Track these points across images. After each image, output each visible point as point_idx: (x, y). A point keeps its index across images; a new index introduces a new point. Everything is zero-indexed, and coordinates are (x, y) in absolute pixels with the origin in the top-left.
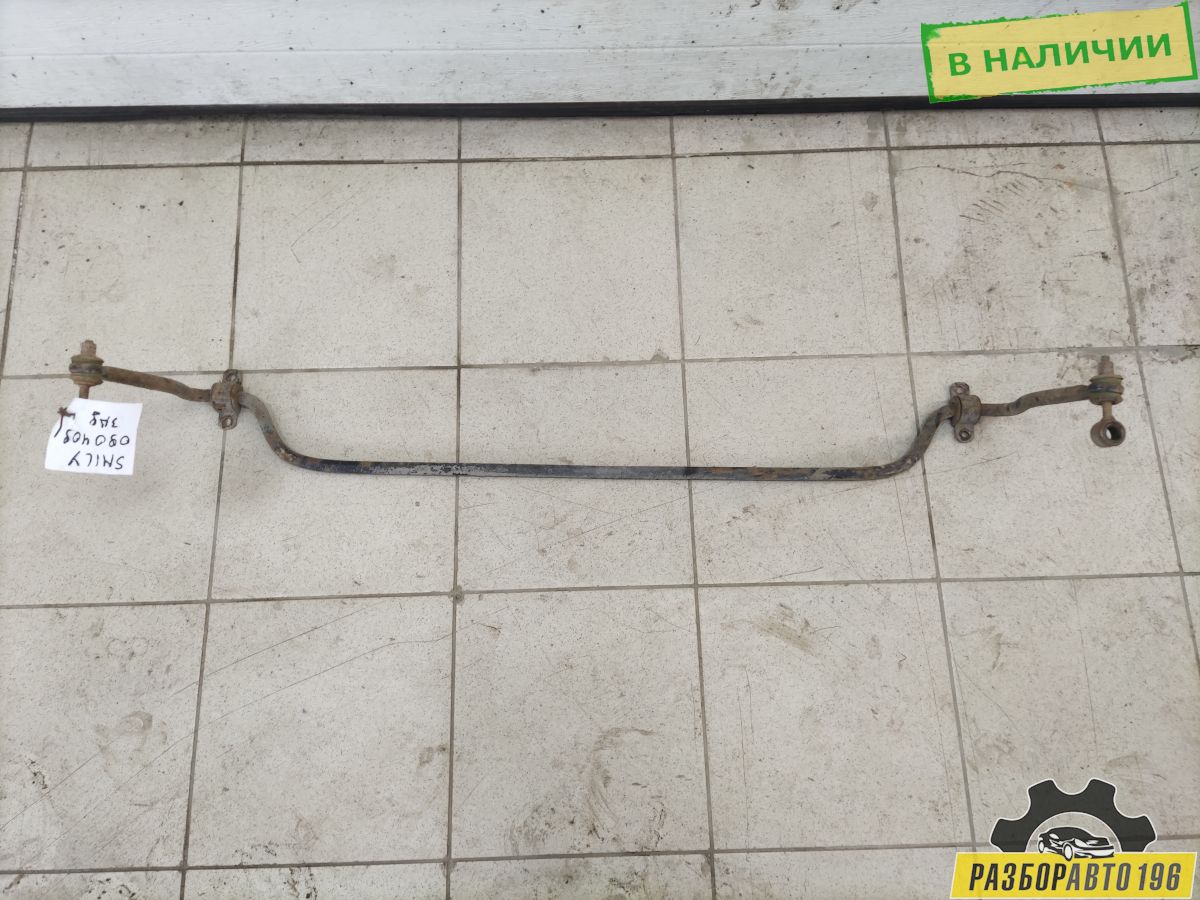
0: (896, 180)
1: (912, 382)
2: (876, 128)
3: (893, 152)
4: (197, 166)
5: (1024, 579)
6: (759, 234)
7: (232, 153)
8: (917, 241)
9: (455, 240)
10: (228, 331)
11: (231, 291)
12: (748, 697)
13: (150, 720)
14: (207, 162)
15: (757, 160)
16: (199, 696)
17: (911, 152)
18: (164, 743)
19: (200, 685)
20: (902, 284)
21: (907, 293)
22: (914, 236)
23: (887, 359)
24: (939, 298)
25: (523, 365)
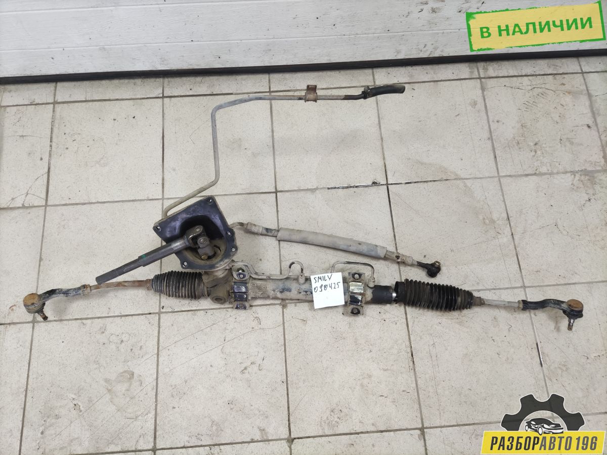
0: (485, 93)
1: (502, 190)
2: (473, 69)
3: (483, 80)
4: (141, 99)
5: (566, 284)
6: (420, 121)
7: (158, 92)
8: (498, 122)
9: (270, 130)
10: (161, 179)
11: (161, 159)
12: (435, 349)
13: (133, 374)
14: (146, 97)
15: (416, 86)
16: (158, 361)
17: (491, 79)
18: (141, 386)
19: (158, 355)
20: (493, 143)
21: (495, 147)
22: (496, 119)
23: (489, 179)
24: (511, 149)
25: (308, 190)
